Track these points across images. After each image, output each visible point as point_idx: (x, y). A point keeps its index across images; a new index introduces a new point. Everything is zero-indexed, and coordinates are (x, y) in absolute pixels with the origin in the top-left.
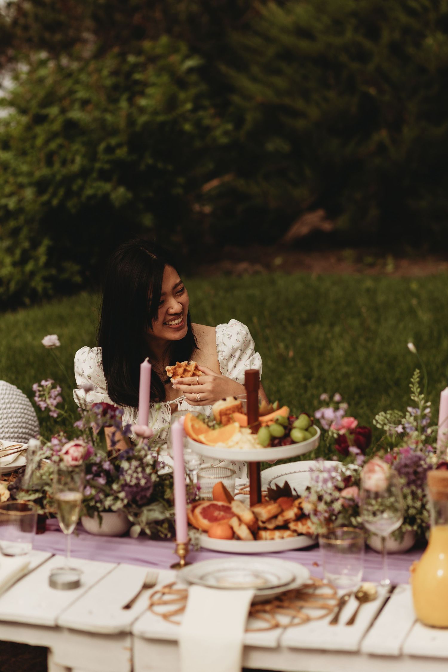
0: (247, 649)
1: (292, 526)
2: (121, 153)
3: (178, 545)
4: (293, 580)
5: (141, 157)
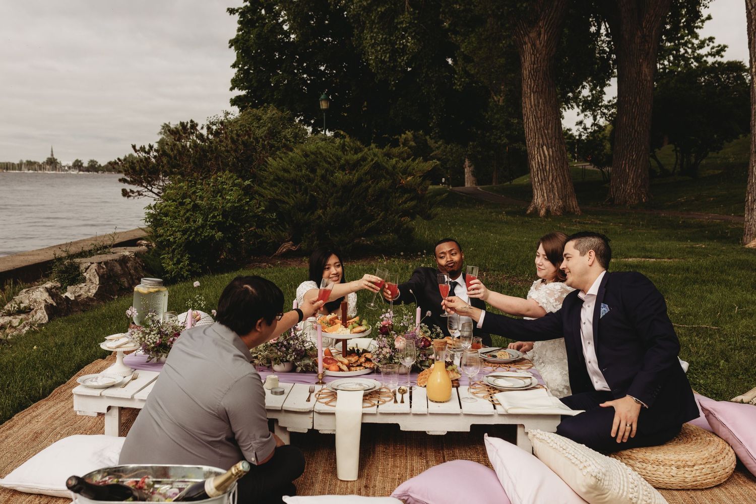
0: (364, 414)
1: (363, 364)
2: (220, 218)
3: (318, 375)
4: (375, 387)
5: (227, 220)
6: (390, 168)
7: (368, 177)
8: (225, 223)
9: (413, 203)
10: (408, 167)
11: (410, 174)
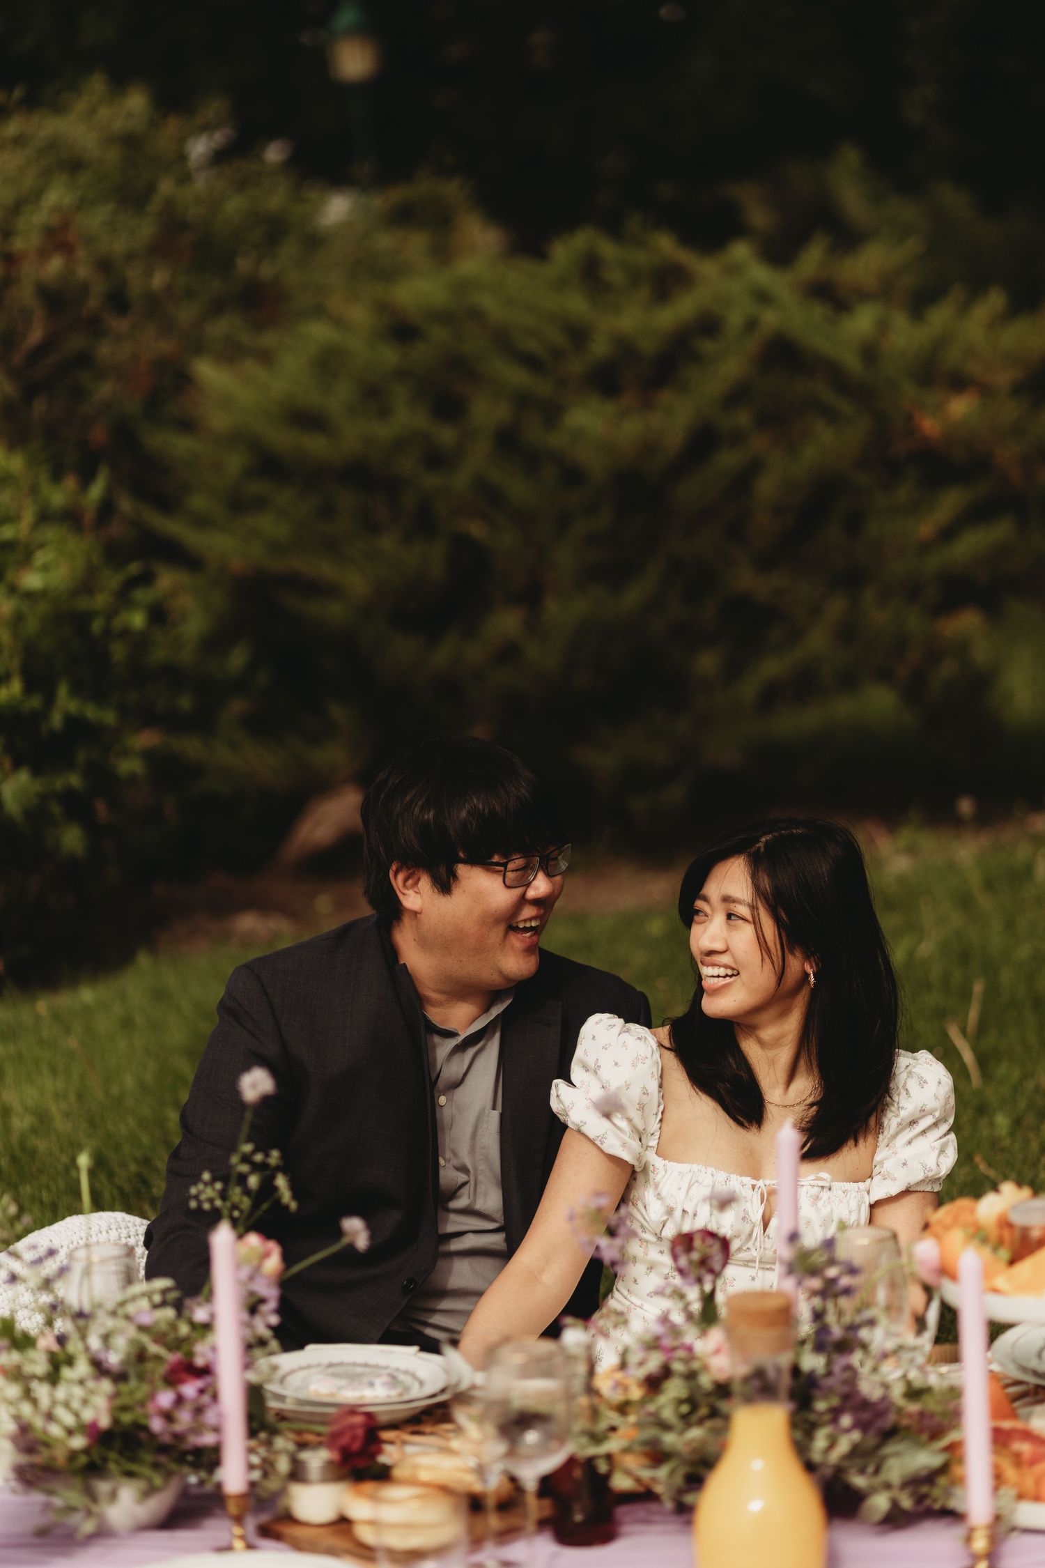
3: (972, 1530)
5: (50, 700)
6: (851, 361)
7: (743, 418)
8: (39, 717)
9: (996, 533)
10: (940, 344)
11: (958, 383)
